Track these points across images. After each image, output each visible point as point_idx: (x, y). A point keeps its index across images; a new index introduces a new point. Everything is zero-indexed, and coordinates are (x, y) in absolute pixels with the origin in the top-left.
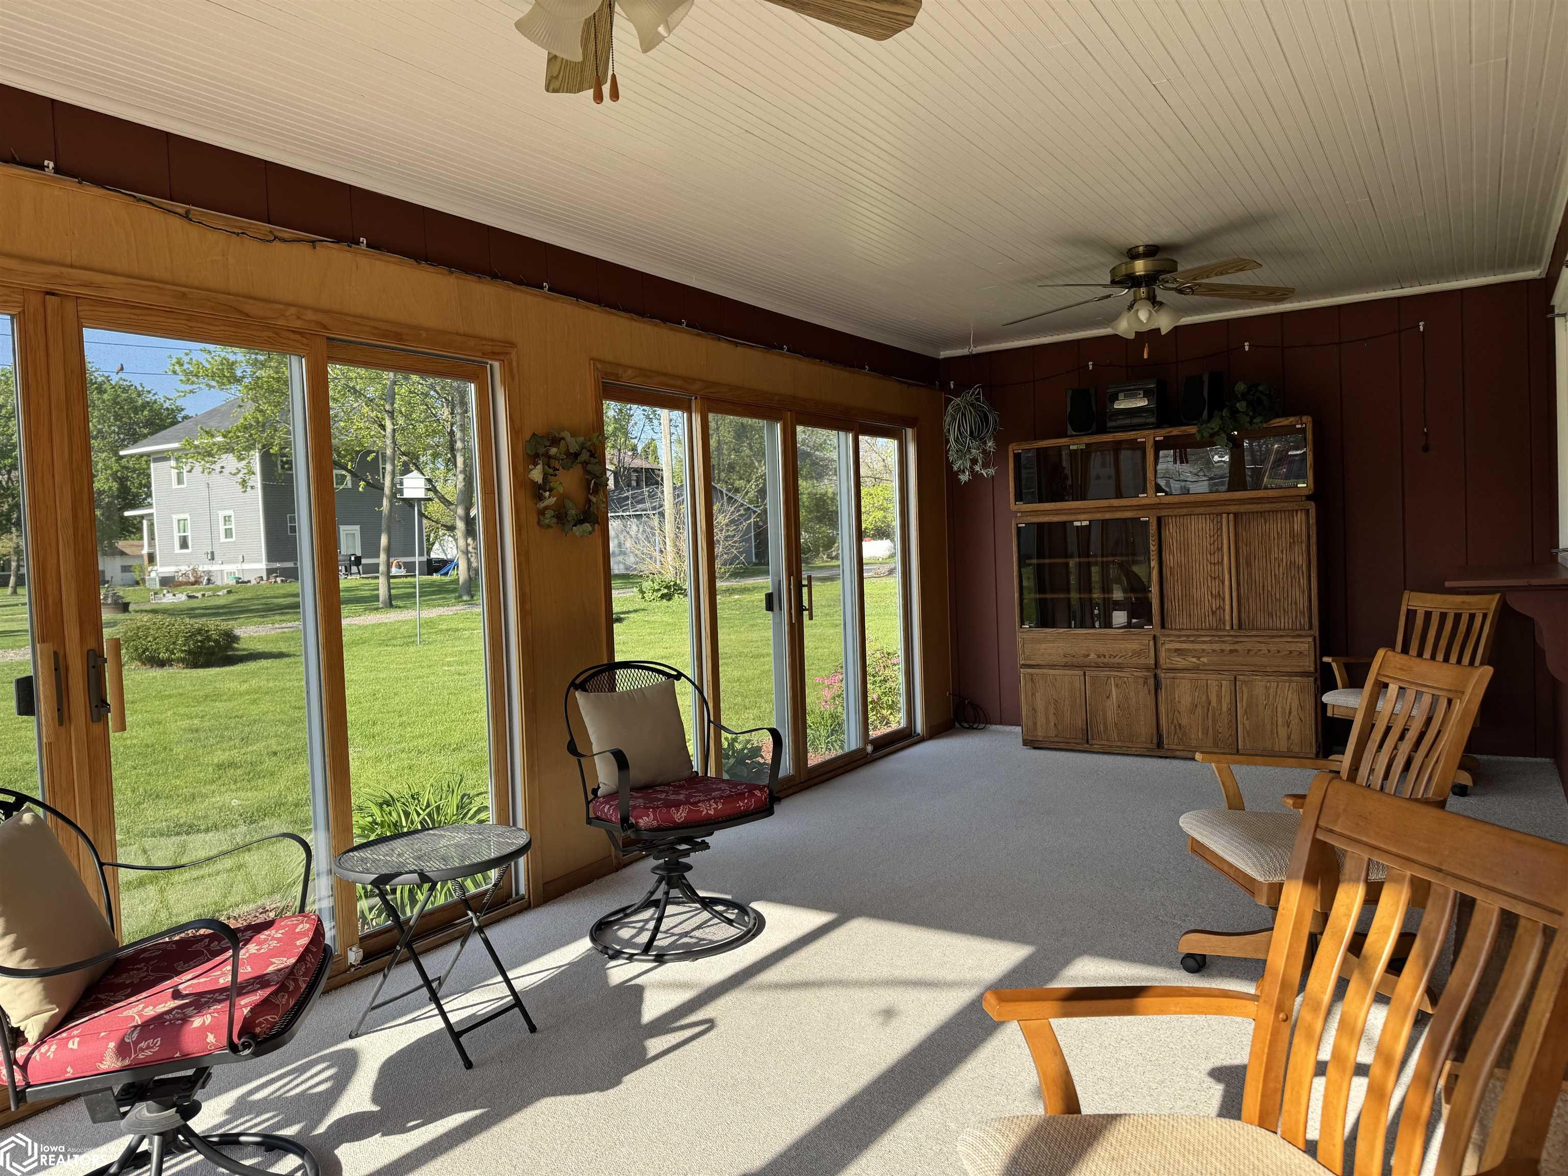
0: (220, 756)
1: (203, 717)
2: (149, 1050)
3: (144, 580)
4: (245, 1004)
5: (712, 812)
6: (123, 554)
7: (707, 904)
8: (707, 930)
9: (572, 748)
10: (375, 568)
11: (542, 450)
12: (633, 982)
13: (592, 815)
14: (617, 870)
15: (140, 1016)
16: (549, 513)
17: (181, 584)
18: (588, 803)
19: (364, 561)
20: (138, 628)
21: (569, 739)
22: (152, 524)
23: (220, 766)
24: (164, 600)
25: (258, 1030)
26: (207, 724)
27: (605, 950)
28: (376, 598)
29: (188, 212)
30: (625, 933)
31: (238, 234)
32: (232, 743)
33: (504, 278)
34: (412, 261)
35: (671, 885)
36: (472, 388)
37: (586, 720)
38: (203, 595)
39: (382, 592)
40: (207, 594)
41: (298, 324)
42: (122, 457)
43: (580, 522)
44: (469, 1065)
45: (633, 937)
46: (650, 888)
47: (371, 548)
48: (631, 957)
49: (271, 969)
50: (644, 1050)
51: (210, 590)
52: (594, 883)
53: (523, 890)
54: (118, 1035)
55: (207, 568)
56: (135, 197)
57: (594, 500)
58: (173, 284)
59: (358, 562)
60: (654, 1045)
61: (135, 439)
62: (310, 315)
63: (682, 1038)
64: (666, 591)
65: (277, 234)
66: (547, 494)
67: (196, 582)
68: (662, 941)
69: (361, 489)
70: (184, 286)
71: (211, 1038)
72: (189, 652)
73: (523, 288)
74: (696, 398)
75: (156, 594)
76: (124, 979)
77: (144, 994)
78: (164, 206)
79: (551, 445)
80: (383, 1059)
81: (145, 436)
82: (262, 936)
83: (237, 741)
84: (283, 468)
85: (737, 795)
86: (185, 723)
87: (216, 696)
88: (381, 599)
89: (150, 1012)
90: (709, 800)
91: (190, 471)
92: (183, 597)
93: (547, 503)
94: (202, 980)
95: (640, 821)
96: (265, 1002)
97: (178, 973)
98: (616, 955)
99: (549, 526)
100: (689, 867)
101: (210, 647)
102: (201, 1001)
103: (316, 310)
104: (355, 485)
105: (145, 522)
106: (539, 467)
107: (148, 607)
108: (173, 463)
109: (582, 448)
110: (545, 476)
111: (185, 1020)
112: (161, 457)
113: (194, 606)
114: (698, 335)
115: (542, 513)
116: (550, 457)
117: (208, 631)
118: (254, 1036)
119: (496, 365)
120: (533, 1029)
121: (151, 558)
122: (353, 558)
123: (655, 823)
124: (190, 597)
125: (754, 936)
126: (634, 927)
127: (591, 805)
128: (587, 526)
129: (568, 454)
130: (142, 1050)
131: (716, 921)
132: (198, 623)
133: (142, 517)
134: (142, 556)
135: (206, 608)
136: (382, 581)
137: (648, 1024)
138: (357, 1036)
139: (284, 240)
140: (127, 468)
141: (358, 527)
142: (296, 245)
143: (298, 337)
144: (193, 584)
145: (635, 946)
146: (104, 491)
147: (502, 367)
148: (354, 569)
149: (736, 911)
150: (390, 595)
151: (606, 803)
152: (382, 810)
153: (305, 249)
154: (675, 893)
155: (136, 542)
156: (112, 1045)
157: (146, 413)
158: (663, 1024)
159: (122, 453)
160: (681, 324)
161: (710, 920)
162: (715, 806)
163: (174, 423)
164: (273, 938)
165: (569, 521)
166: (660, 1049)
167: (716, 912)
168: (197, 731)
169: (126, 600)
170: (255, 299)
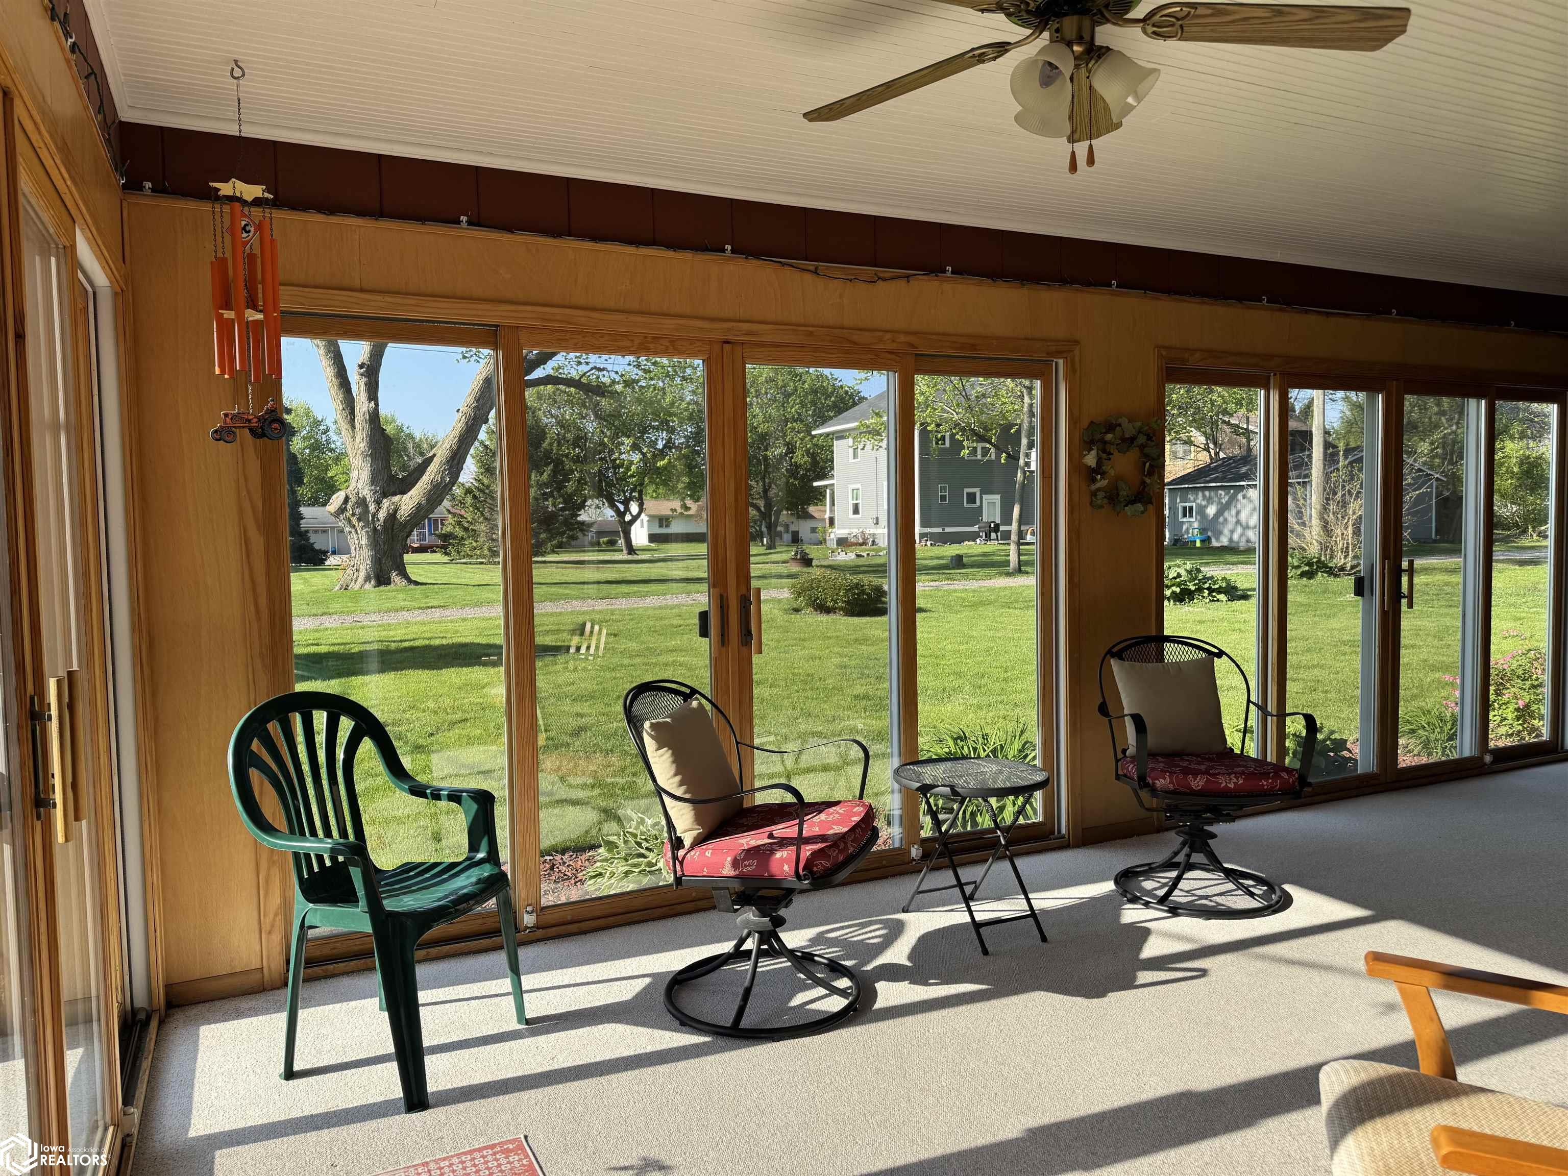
0: (859, 690)
1: (852, 656)
2: (750, 867)
3: (825, 539)
4: (808, 850)
5: (1232, 786)
6: (812, 517)
7: (1230, 874)
8: (1229, 898)
9: (1103, 709)
10: (1007, 536)
11: (1098, 437)
12: (1143, 925)
13: (1120, 772)
14: (1158, 831)
15: (748, 844)
16: (1101, 495)
17: (852, 544)
18: (1117, 761)
19: (1002, 528)
20: (813, 580)
21: (1101, 700)
22: (833, 493)
23: (857, 697)
24: (839, 558)
25: (815, 869)
26: (853, 663)
27: (1124, 893)
28: (1007, 563)
29: (816, 269)
30: (1148, 885)
31: (851, 280)
32: (868, 680)
33: (1073, 282)
34: (989, 281)
35: (1193, 849)
36: (1038, 384)
37: (1120, 686)
38: (868, 555)
39: (1013, 559)
40: (871, 554)
41: (893, 346)
42: (814, 436)
43: (1132, 502)
44: (985, 952)
45: (1156, 889)
46: (1175, 849)
47: (1007, 518)
48: (1147, 904)
49: (831, 832)
50: (1135, 978)
51: (873, 550)
52: (1134, 838)
53: (1064, 830)
54: (733, 854)
55: (872, 531)
56: (780, 262)
57: (1148, 481)
58: (805, 326)
59: (996, 529)
60: (1144, 977)
61: (823, 420)
62: (902, 338)
63: (1173, 977)
64: (1307, 568)
65: (882, 275)
66: (1099, 477)
67: (864, 543)
68: (1178, 897)
69: (1003, 461)
70: (813, 326)
71: (786, 867)
72: (848, 602)
73: (1092, 289)
74: (1275, 375)
75: (833, 552)
76: (744, 821)
77: (753, 832)
78: (801, 266)
79: (1107, 432)
80: (923, 932)
81: (831, 418)
82: (831, 810)
83: (872, 680)
84: (937, 443)
85: (1261, 774)
86: (836, 661)
87: (865, 640)
88: (1011, 565)
89: (753, 843)
90: (1230, 774)
91: (863, 449)
92: (852, 556)
93: (1098, 485)
94: (788, 830)
95: (1157, 782)
96: (821, 850)
97: (775, 824)
98: (1134, 900)
99: (1102, 507)
100: (1213, 836)
101: (864, 599)
102: (783, 842)
103: (907, 333)
104: (998, 457)
105: (828, 491)
106: (1093, 453)
107: (825, 563)
108: (850, 441)
109: (1140, 432)
110: (1099, 462)
111: (772, 852)
112: (841, 436)
113: (860, 563)
114: (1281, 310)
115: (1094, 494)
116: (1105, 442)
117: (863, 586)
118: (812, 872)
119: (1061, 362)
120: (1044, 939)
121: (832, 521)
122: (992, 526)
123: (1171, 787)
124: (858, 556)
125: (1275, 912)
126: (1159, 882)
127: (1120, 763)
128: (1139, 507)
129: (1124, 440)
130: (746, 866)
131: (1240, 892)
132: (856, 579)
133: (826, 486)
134: (824, 520)
135: (869, 566)
136: (1013, 548)
137: (1143, 960)
138: (907, 911)
139: (885, 279)
140: (816, 445)
141: (998, 496)
142: (894, 282)
143: (893, 356)
144: (861, 545)
145: (1154, 896)
146: (800, 465)
147: (1066, 363)
148: (993, 535)
149: (1266, 888)
150: (1019, 561)
151: (1132, 762)
152: (956, 744)
153: (902, 283)
154: (1197, 858)
155: (820, 508)
156: (729, 859)
157: (833, 399)
158: (1159, 963)
159: (814, 433)
160: (1261, 300)
161: (1235, 890)
162: (1235, 780)
163: (855, 404)
164: (838, 813)
165: (1120, 502)
166: (1150, 980)
167: (1242, 884)
168: (845, 667)
169: (810, 557)
170: (860, 330)
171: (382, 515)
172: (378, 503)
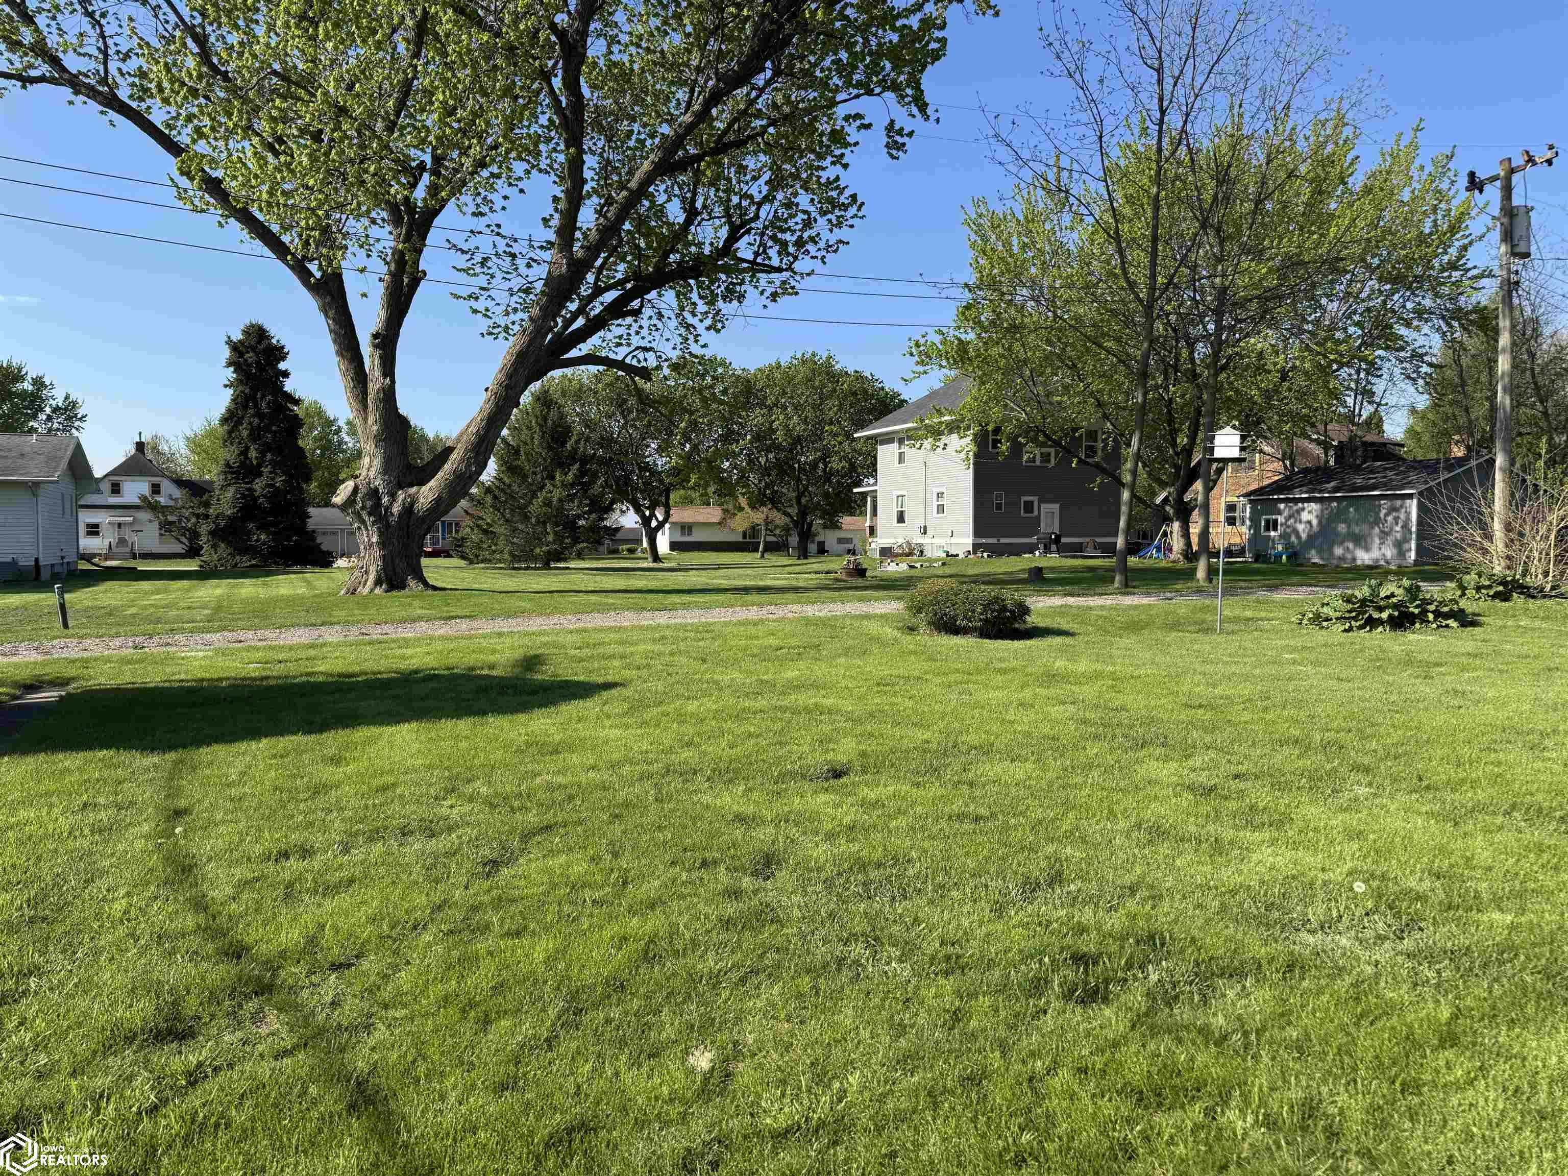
6: (840, 527)
17: (897, 555)
19: (1063, 541)
22: (875, 499)
24: (889, 568)
38: (921, 565)
39: (1119, 572)
40: (924, 564)
42: (855, 439)
51: (925, 561)
55: (920, 541)
59: (1058, 540)
67: (912, 554)
75: (881, 563)
84: (993, 446)
91: (910, 453)
92: (903, 567)
101: (1006, 617)
105: (869, 498)
107: (877, 574)
108: (896, 445)
112: (887, 439)
113: (916, 575)
117: (1004, 600)
122: (1053, 537)
124: (909, 567)
133: (867, 493)
134: (864, 530)
140: (855, 450)
141: (1057, 506)
144: (907, 555)
146: (837, 471)
150: (1126, 576)
155: (860, 518)
157: (873, 401)
159: (853, 436)
163: (896, 407)
171: (396, 509)
172: (393, 496)
